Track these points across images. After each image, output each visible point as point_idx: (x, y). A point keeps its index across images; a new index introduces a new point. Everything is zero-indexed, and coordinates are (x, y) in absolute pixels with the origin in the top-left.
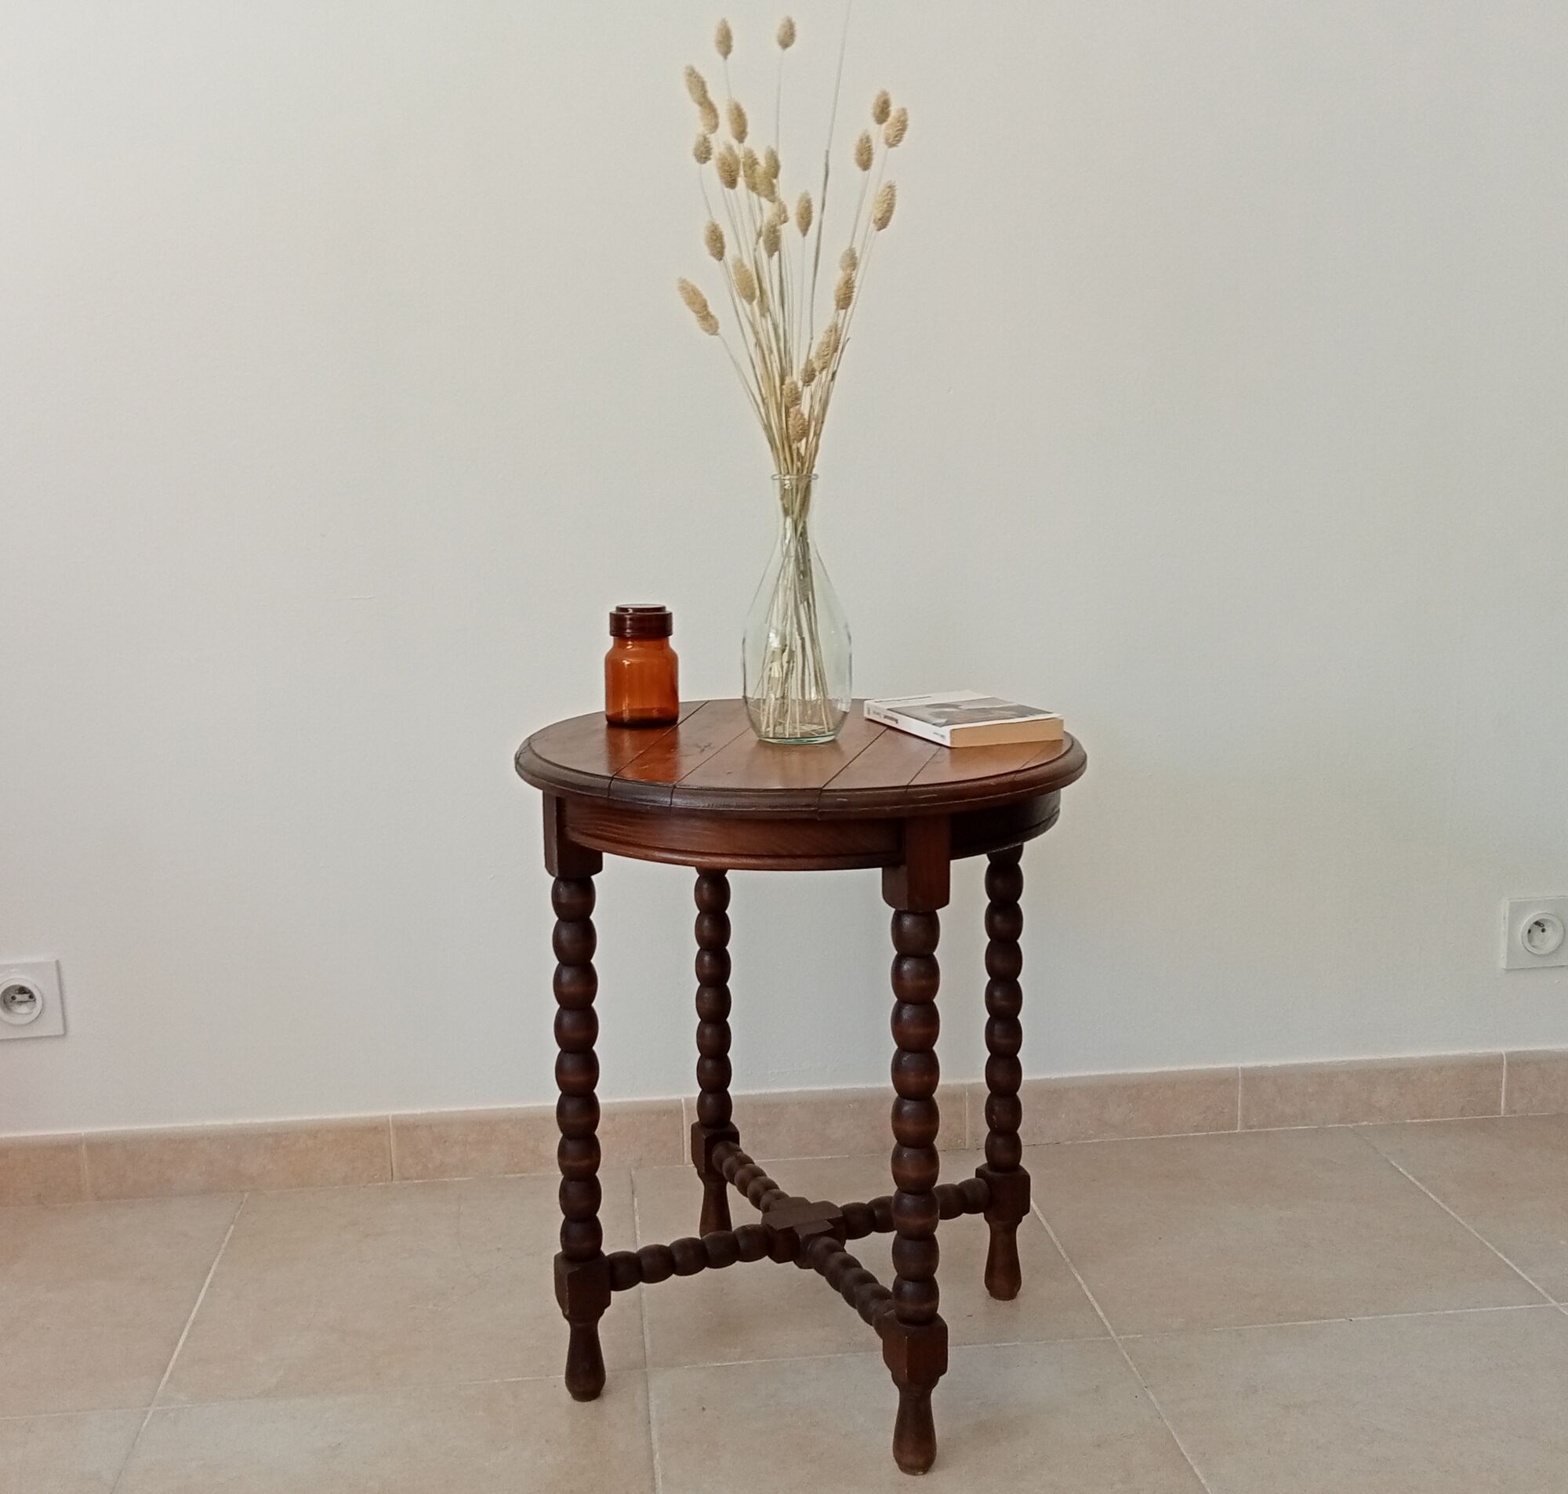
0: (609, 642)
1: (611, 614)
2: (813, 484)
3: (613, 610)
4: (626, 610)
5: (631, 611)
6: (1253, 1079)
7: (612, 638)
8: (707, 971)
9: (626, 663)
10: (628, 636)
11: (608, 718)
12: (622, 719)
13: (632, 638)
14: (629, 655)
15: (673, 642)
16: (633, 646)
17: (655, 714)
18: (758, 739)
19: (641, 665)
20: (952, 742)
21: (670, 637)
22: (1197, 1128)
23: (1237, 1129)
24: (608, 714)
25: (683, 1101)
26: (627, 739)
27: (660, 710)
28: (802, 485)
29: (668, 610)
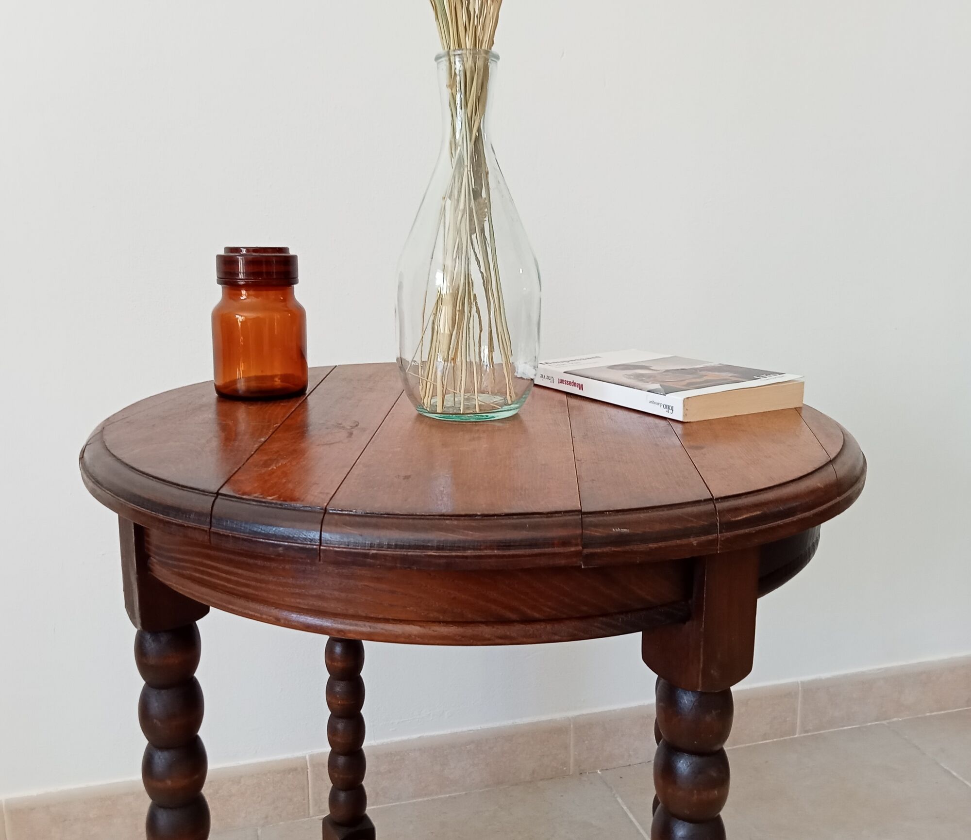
0: (216, 293)
1: (219, 257)
2: (492, 66)
3: (222, 252)
4: (237, 250)
5: (244, 251)
6: (810, 690)
7: (220, 287)
8: (339, 665)
9: (240, 318)
10: (242, 283)
11: (218, 390)
12: (236, 391)
13: (247, 287)
14: (244, 308)
15: (300, 292)
16: (248, 296)
17: (278, 383)
18: (417, 412)
19: (256, 321)
20: (685, 415)
21: (295, 286)
22: (765, 736)
23: (795, 735)
24: (217, 384)
25: (307, 757)
26: (243, 414)
27: (284, 378)
28: (480, 63)
29: (292, 252)
